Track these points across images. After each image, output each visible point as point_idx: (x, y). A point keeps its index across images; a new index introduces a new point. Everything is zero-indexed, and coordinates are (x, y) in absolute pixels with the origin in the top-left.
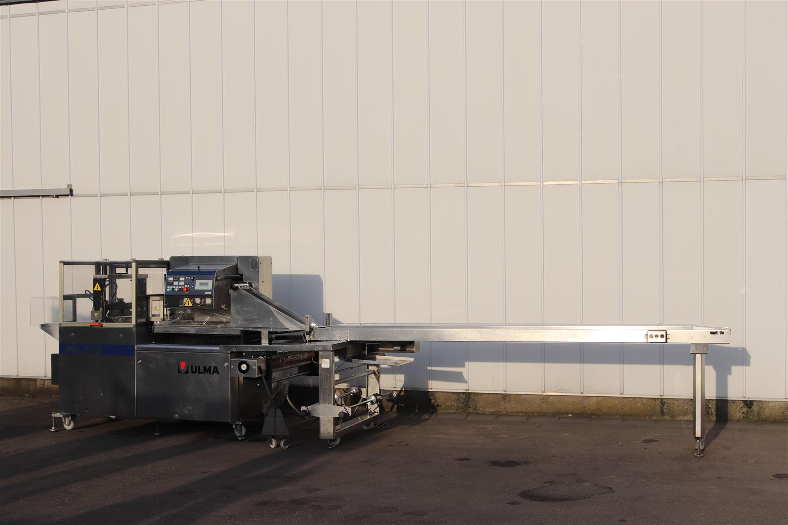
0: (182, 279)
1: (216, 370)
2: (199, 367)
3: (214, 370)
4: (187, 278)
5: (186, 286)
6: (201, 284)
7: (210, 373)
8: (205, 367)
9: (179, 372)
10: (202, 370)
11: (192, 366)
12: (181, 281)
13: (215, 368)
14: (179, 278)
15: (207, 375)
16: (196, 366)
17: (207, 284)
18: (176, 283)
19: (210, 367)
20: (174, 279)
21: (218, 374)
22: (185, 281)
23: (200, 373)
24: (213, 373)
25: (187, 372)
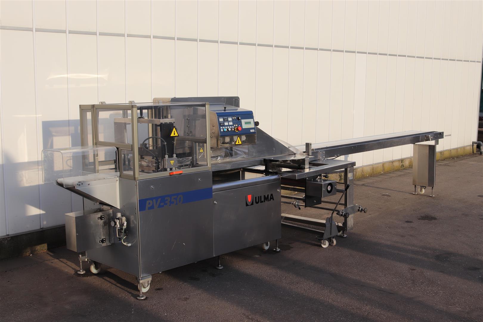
0: (230, 119)
1: (272, 197)
2: (261, 196)
3: (271, 197)
4: (233, 118)
5: (235, 126)
6: (246, 123)
7: (268, 201)
8: (265, 196)
9: (247, 205)
10: (263, 199)
11: (256, 198)
12: (230, 121)
13: (272, 195)
14: (228, 119)
15: (266, 202)
16: (259, 197)
17: (250, 123)
18: (226, 124)
19: (268, 195)
20: (224, 119)
21: (273, 200)
22: (233, 121)
23: (261, 202)
24: (270, 200)
25: (252, 204)
